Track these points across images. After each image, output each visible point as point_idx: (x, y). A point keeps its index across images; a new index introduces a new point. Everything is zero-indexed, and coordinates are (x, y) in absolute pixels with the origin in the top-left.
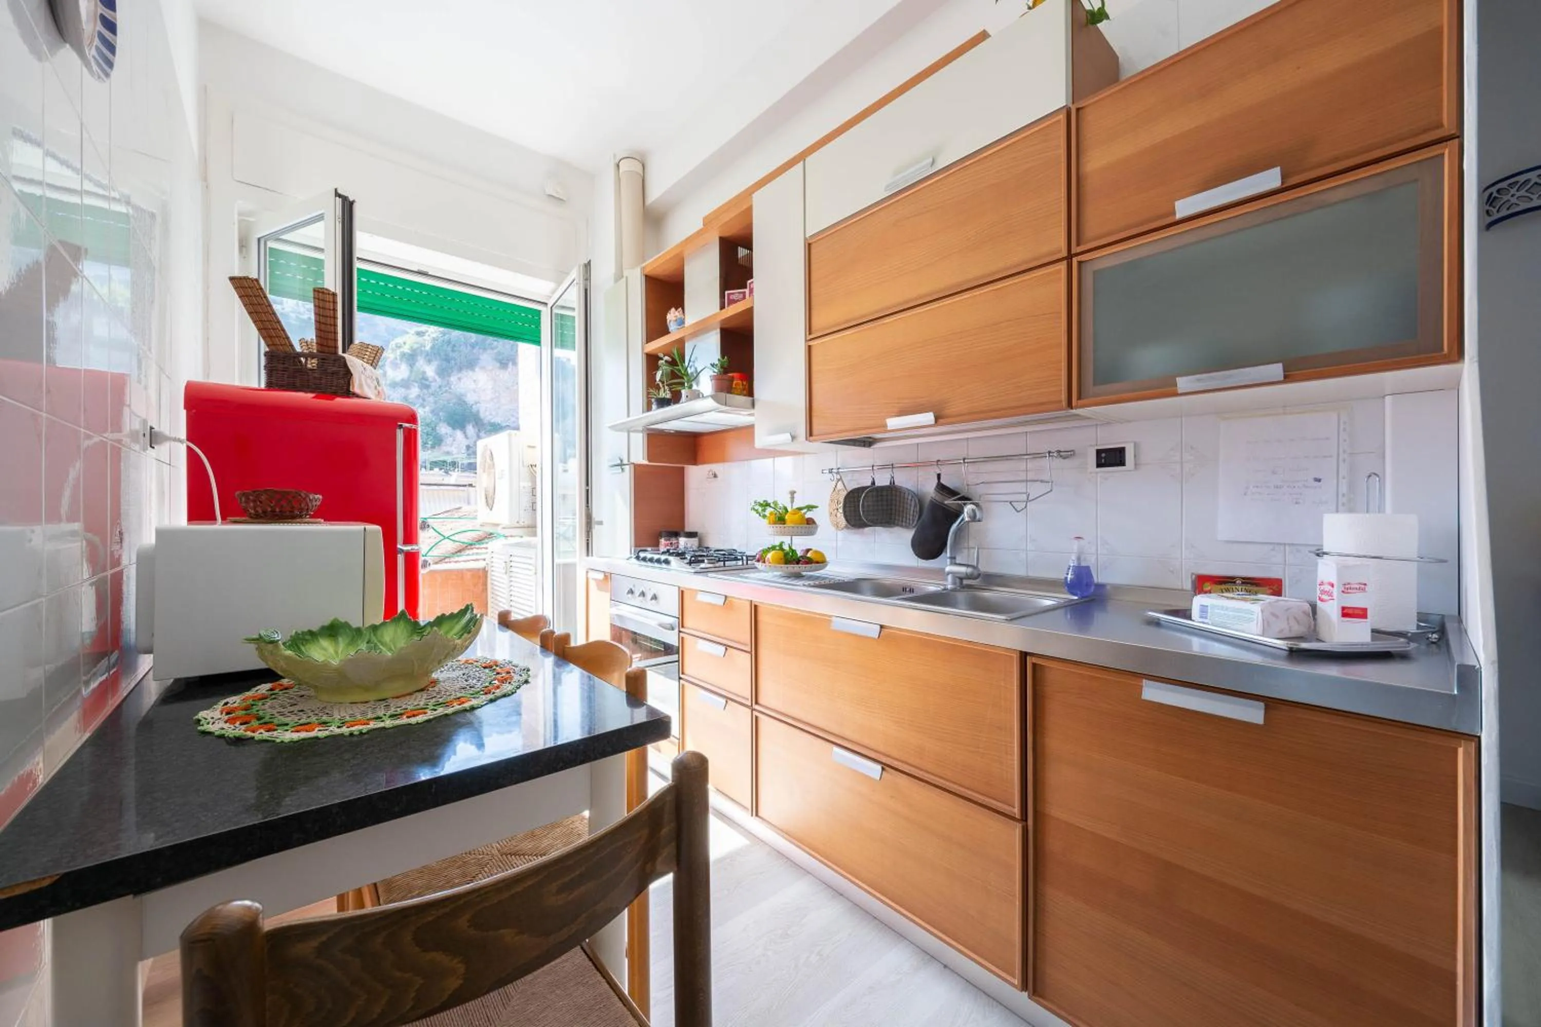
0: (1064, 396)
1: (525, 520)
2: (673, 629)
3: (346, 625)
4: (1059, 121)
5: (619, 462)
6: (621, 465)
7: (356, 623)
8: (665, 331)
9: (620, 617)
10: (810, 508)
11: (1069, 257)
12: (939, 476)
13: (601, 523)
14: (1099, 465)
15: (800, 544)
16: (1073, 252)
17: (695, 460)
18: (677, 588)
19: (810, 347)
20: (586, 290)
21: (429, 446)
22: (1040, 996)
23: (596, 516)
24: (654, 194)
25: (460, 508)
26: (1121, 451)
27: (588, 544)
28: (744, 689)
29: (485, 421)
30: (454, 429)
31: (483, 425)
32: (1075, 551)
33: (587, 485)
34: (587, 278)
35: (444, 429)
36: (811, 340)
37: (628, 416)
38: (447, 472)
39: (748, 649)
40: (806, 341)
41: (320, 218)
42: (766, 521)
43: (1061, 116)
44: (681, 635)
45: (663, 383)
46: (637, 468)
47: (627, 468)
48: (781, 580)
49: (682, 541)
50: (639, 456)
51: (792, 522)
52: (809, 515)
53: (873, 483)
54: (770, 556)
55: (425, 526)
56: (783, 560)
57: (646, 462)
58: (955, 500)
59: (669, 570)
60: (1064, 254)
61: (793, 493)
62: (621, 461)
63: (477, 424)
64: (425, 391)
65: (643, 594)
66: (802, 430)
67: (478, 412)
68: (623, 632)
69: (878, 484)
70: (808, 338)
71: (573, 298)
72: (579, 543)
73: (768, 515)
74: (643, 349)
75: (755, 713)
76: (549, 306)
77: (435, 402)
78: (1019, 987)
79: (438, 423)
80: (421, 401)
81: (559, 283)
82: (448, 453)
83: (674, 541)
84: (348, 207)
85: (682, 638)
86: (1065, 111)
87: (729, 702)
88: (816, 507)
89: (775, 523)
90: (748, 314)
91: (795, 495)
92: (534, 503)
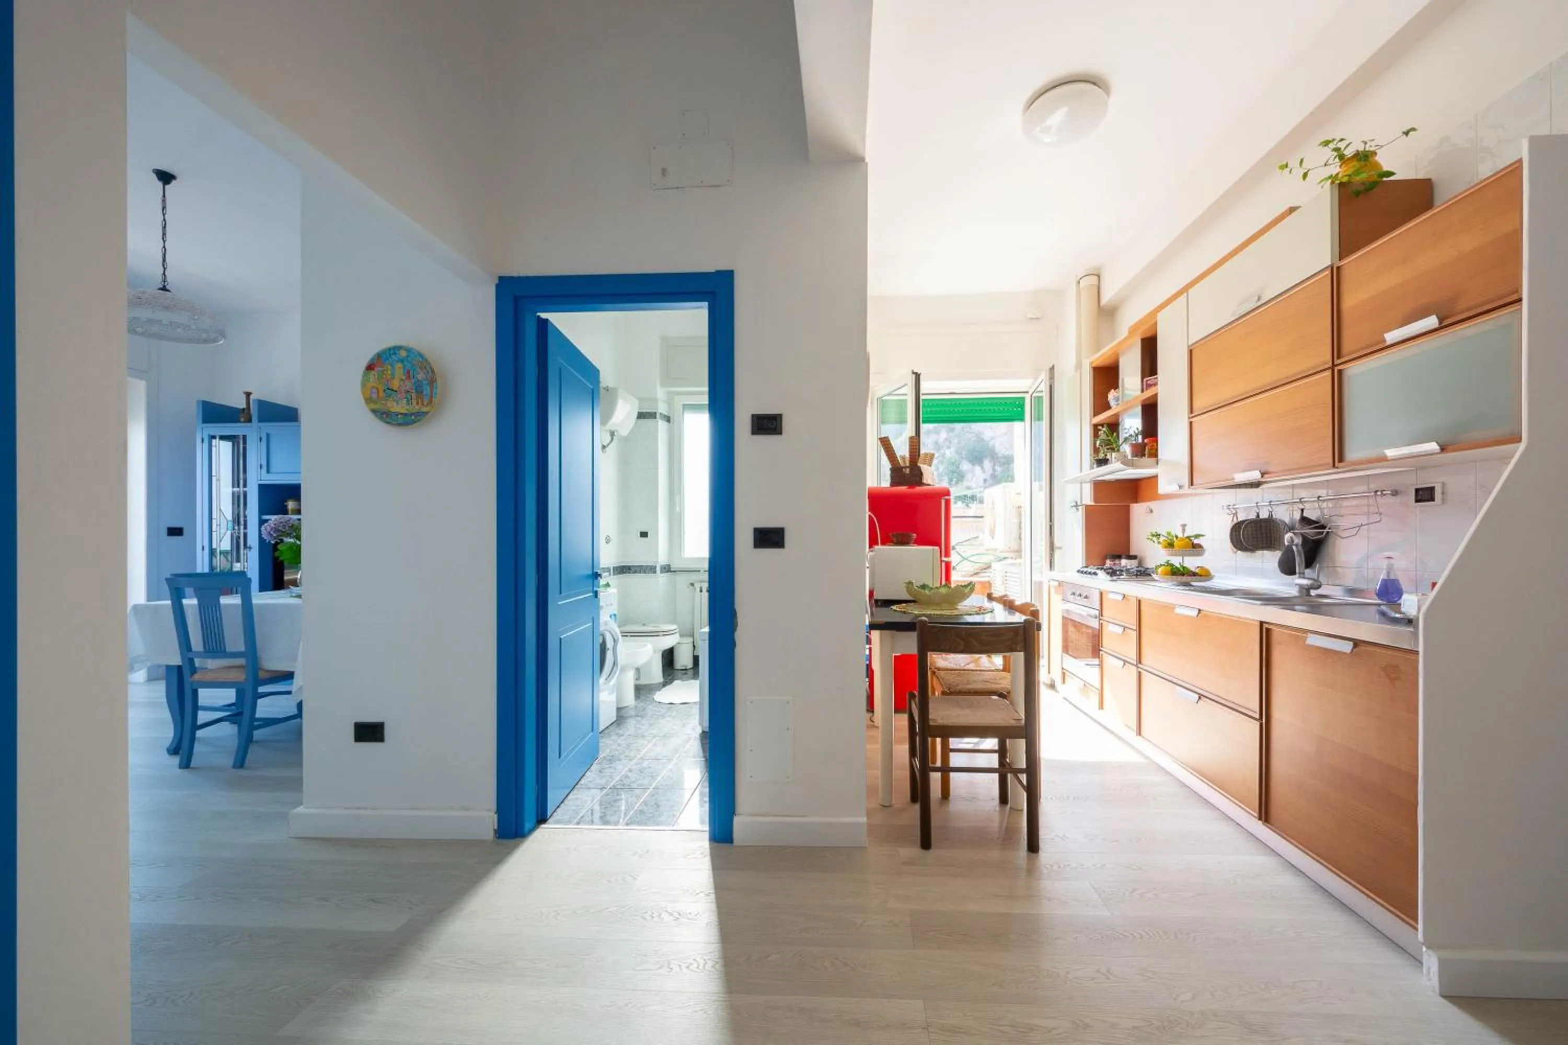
0: (1330, 461)
1: (1015, 546)
2: (1096, 618)
3: (928, 586)
4: (1327, 274)
5: (1075, 504)
6: (1076, 506)
7: (931, 586)
8: (1108, 407)
9: (1068, 611)
10: (1197, 536)
11: (1334, 365)
12: (1302, 510)
13: (1060, 548)
14: (1417, 501)
15: (1191, 563)
16: (1335, 363)
17: (1136, 498)
18: (1098, 590)
19: (1191, 423)
20: (1051, 386)
21: (954, 483)
22: (1269, 823)
23: (1057, 543)
24: (1106, 298)
25: (977, 537)
26: (1432, 489)
27: (1051, 563)
28: (1132, 655)
29: (1000, 455)
30: (973, 464)
31: (998, 458)
32: (1385, 567)
33: (1051, 521)
34: (1052, 378)
35: (965, 466)
36: (1193, 417)
37: (1081, 471)
38: (967, 506)
39: (1135, 628)
40: (1189, 418)
41: (906, 385)
42: (1160, 546)
43: (1327, 272)
44: (1101, 621)
45: (1102, 446)
46: (1087, 507)
47: (1080, 508)
48: (1173, 587)
49: (1124, 562)
50: (1088, 500)
51: (1178, 546)
52: (1196, 541)
53: (1258, 516)
54: (1160, 570)
55: (954, 548)
56: (1170, 573)
57: (1093, 503)
58: (1311, 529)
59: (1098, 579)
60: (1330, 365)
61: (1184, 526)
62: (1076, 503)
63: (993, 458)
64: (951, 434)
65: (1080, 595)
66: (1186, 481)
67: (994, 447)
68: (1069, 622)
69: (1261, 517)
70: (1190, 416)
71: (1044, 387)
72: (1045, 563)
73: (1162, 542)
74: (1091, 421)
75: (1140, 670)
76: (1030, 393)
77: (959, 442)
78: (1258, 818)
79: (961, 461)
80: (948, 443)
81: (1036, 379)
82: (969, 488)
83: (1117, 562)
84: (917, 376)
85: (1102, 624)
86: (1330, 268)
87: (1126, 663)
88: (1203, 536)
89: (1166, 547)
90: (1155, 396)
91: (1186, 528)
92: (1020, 535)
